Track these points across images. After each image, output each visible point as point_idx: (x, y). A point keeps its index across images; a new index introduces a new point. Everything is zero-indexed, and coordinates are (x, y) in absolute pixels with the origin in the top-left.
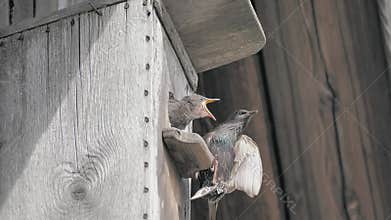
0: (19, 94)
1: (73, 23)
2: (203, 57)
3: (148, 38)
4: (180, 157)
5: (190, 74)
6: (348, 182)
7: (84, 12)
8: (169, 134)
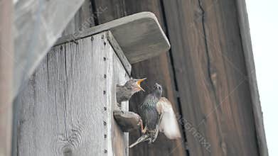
0: (32, 92)
1: (61, 48)
2: (135, 57)
3: (105, 59)
4: (122, 123)
5: (127, 68)
6: (211, 62)
7: (68, 42)
8: (117, 114)
